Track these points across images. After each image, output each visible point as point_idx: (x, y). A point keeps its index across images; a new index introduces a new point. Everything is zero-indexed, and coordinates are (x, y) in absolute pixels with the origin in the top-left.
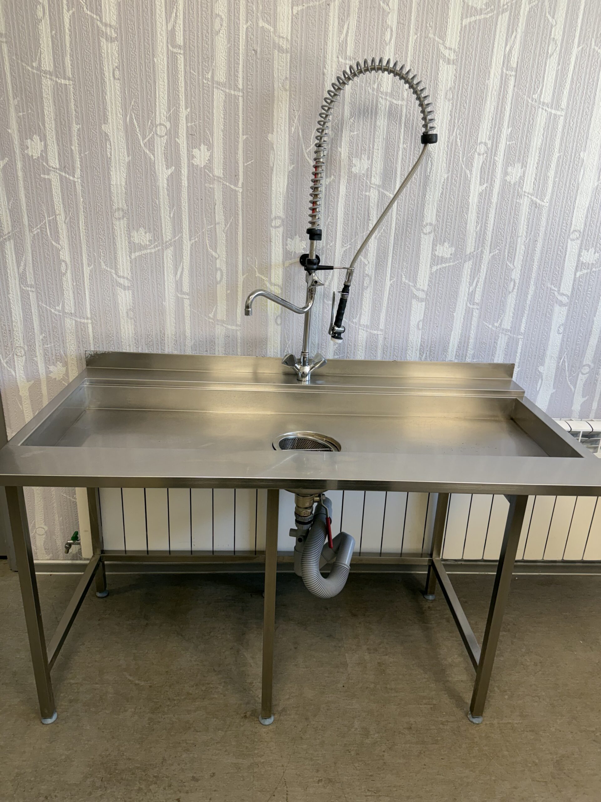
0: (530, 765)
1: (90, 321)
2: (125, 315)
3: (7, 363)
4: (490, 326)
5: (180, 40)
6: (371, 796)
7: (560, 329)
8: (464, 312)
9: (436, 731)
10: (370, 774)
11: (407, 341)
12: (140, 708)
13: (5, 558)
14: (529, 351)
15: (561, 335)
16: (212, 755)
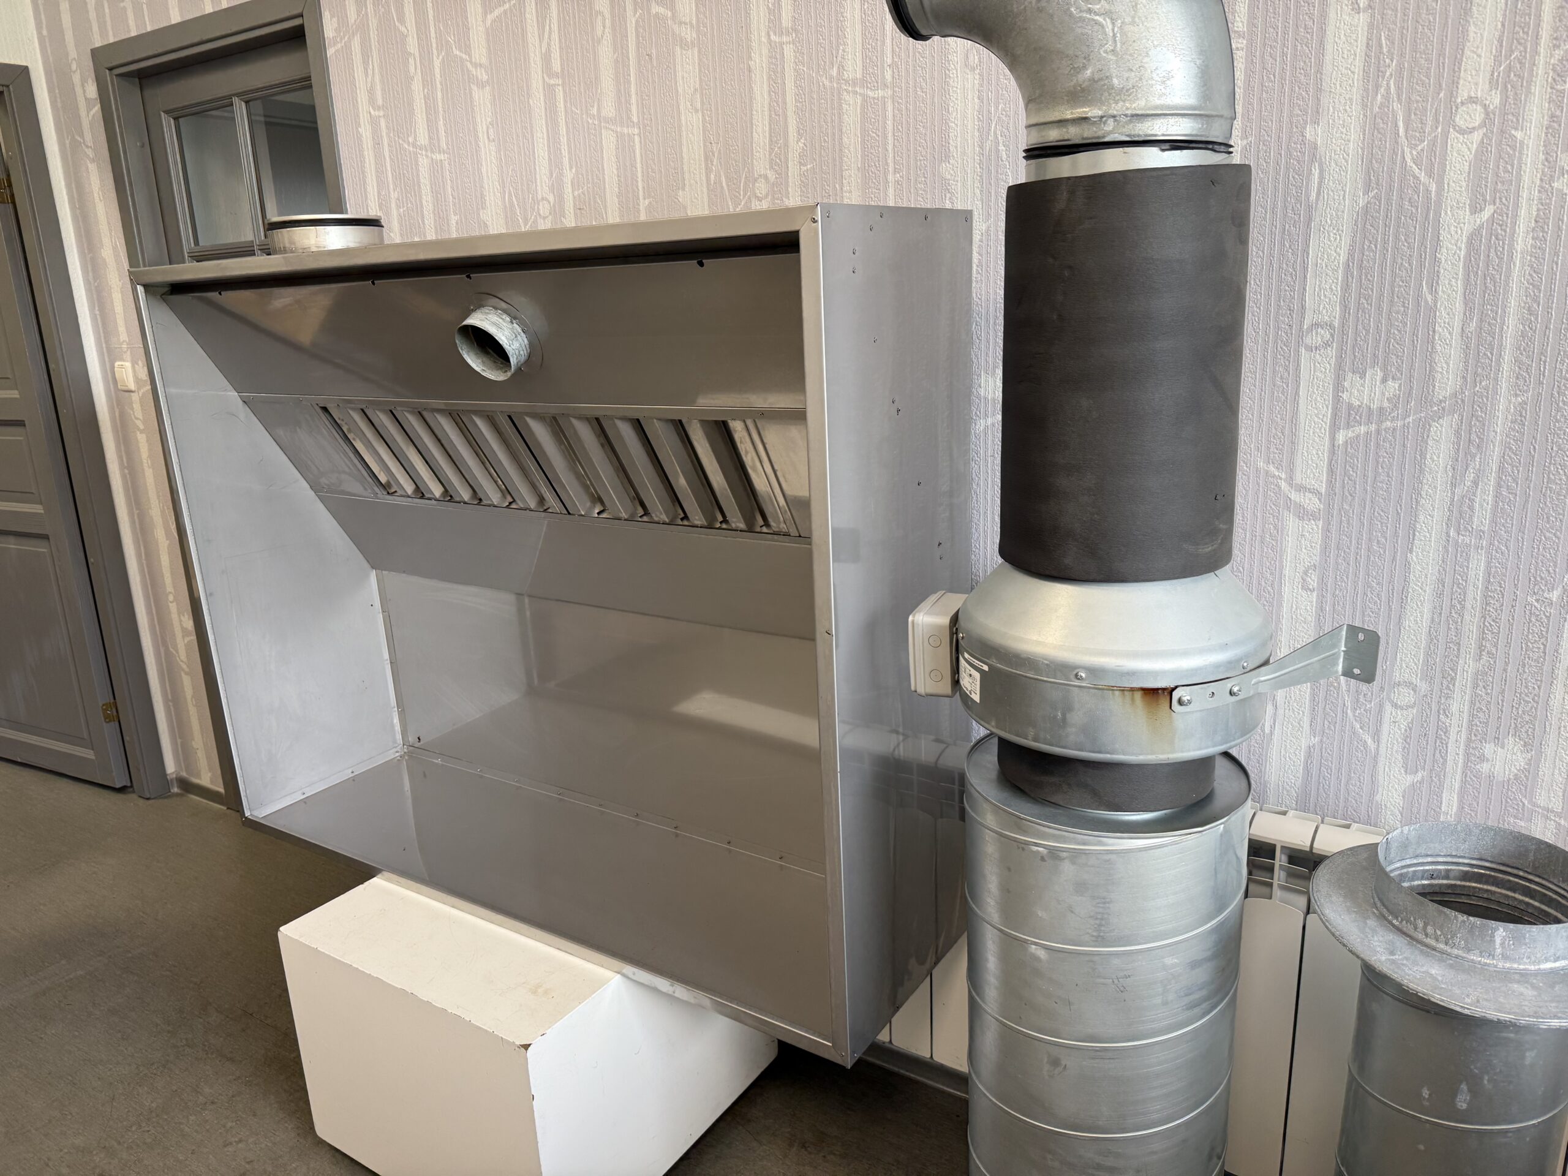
5: (556, 66)
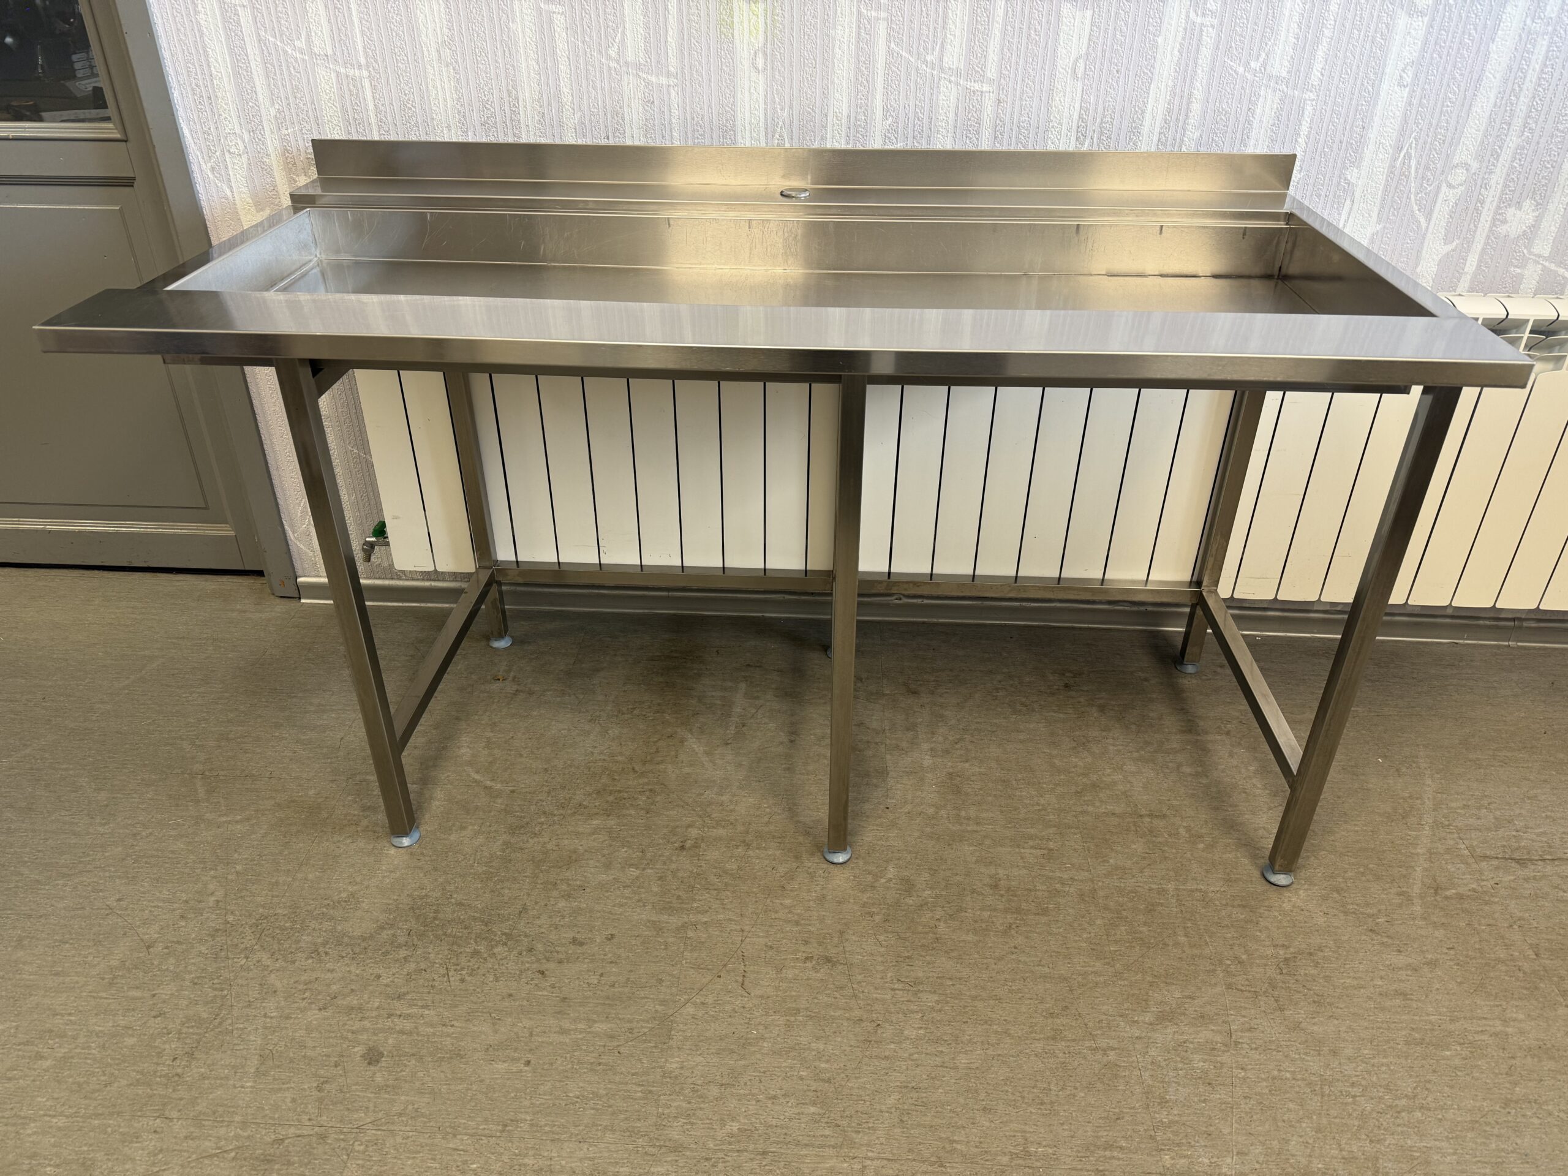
0: (1229, 962)
1: (365, 73)
2: (434, 54)
3: (213, 169)
4: (1241, 70)
6: (902, 990)
7: (1405, 75)
8: (1180, 35)
9: (1046, 894)
10: (907, 955)
11: (1049, 106)
12: (490, 826)
13: (260, 573)
14: (1328, 130)
15: (1407, 89)
16: (614, 906)
